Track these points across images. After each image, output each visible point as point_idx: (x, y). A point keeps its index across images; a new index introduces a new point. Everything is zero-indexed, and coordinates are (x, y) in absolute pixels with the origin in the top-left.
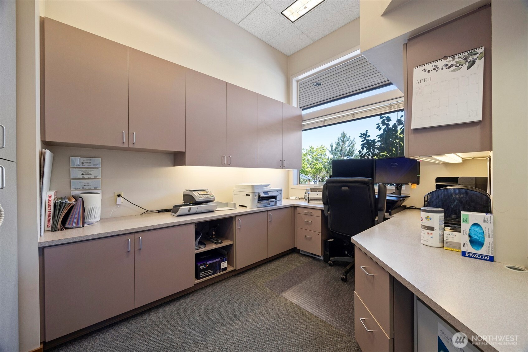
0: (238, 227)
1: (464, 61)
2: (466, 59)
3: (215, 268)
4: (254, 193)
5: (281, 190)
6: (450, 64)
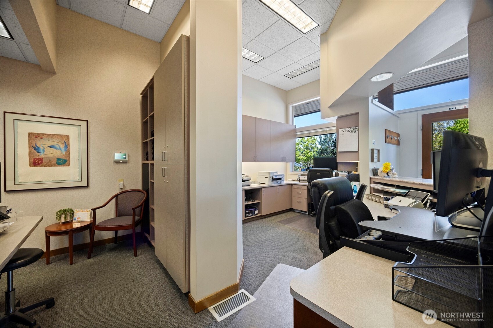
0: (263, 193)
1: (353, 130)
2: (354, 129)
3: (253, 213)
4: (270, 176)
5: (284, 175)
6: (349, 130)
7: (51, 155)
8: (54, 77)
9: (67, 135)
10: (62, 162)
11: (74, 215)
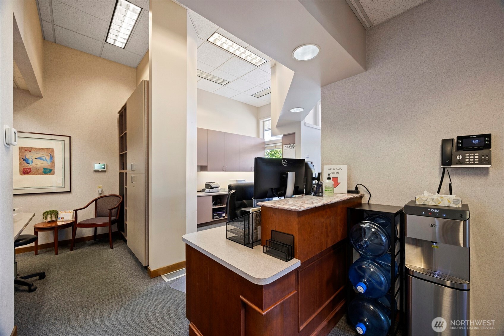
2: (292, 146)
3: (220, 216)
6: (290, 146)
7: (38, 166)
8: (41, 101)
9: (52, 149)
10: (48, 171)
11: (59, 215)
